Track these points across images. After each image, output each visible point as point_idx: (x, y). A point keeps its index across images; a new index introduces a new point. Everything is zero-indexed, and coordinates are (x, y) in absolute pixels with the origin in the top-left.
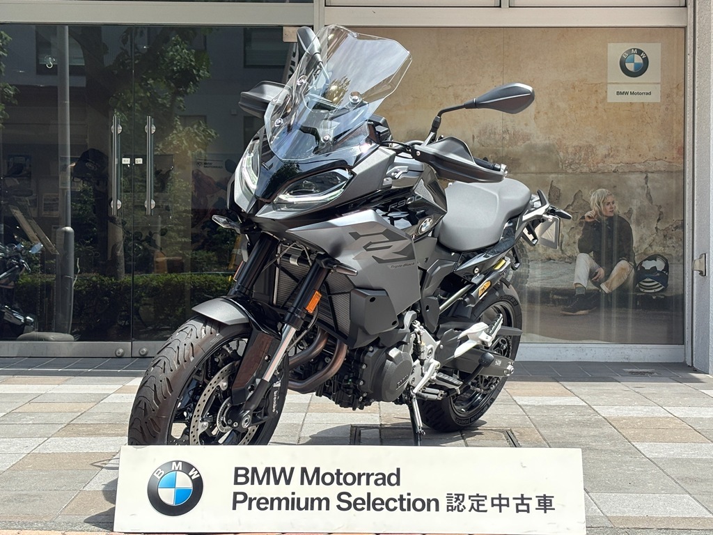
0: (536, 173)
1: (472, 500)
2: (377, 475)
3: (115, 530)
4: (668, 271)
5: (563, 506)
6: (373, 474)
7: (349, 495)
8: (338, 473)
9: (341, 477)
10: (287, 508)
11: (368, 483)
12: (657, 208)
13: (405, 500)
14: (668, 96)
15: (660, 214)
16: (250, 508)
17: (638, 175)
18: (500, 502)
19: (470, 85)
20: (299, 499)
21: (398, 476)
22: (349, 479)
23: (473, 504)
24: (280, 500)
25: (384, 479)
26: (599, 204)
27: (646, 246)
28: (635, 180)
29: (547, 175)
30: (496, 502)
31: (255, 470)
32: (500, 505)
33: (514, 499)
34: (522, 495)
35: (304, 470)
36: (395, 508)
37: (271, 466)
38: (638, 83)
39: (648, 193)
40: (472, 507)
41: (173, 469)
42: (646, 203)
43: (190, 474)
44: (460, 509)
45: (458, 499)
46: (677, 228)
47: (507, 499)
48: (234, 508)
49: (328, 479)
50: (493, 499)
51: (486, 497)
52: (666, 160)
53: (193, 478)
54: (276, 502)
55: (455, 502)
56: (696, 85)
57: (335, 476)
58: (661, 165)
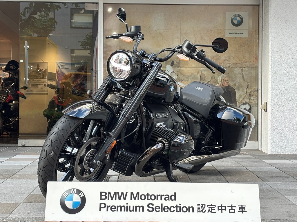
0: (195, 68)
1: (209, 207)
2: (165, 195)
3: (45, 220)
4: (251, 110)
5: (250, 210)
6: (163, 195)
7: (153, 205)
8: (148, 195)
9: (149, 197)
10: (124, 211)
11: (161, 199)
12: (246, 83)
13: (178, 207)
14: (251, 35)
15: (248, 86)
16: (107, 210)
17: (239, 69)
18: (222, 208)
19: (167, 29)
20: (130, 207)
21: (175, 196)
22: (153, 197)
23: (209, 209)
24: (121, 207)
25: (168, 197)
26: (222, 81)
27: (242, 99)
28: (237, 70)
29: (200, 68)
30: (220, 208)
31: (109, 193)
32: (222, 210)
33: (228, 207)
34: (232, 205)
35: (132, 193)
36: (174, 211)
37: (117, 191)
38: (239, 29)
39: (243, 77)
40: (209, 210)
41: (72, 192)
42: (242, 80)
43: (80, 195)
44: (204, 211)
45: (202, 207)
46: (255, 91)
47: (225, 207)
48: (100, 210)
49: (143, 197)
50: (218, 207)
51: (215, 206)
52: (251, 62)
53: (81, 196)
54: (119, 208)
55: (201, 208)
56: (263, 30)
57: (146, 196)
58: (248, 64)
